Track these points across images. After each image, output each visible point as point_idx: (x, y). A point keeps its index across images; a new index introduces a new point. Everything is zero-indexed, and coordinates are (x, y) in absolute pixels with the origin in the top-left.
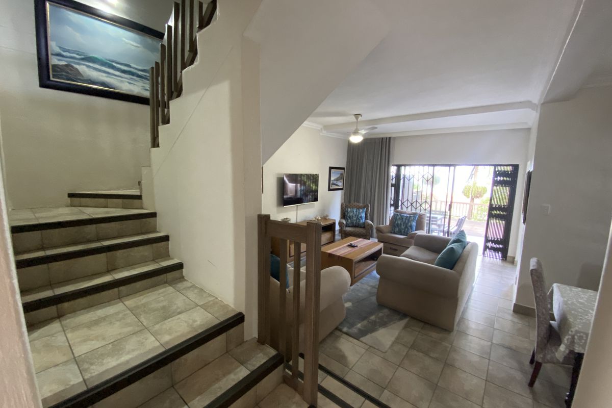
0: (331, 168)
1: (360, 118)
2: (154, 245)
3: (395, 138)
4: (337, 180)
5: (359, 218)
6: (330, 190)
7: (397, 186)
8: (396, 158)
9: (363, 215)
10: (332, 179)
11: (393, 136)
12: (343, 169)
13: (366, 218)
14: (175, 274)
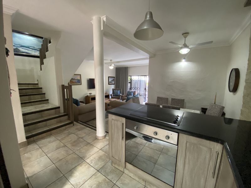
0: (109, 77)
1: (112, 61)
2: (41, 95)
3: (129, 67)
4: (112, 81)
5: (117, 93)
6: (109, 84)
7: (131, 83)
8: (130, 74)
9: (119, 92)
10: (110, 80)
11: (128, 66)
12: (114, 77)
13: (120, 93)
14: (46, 102)
